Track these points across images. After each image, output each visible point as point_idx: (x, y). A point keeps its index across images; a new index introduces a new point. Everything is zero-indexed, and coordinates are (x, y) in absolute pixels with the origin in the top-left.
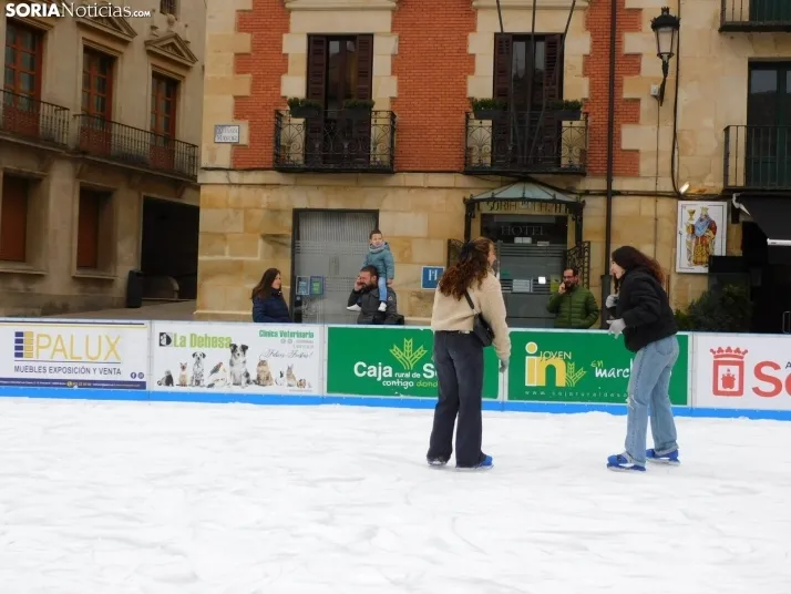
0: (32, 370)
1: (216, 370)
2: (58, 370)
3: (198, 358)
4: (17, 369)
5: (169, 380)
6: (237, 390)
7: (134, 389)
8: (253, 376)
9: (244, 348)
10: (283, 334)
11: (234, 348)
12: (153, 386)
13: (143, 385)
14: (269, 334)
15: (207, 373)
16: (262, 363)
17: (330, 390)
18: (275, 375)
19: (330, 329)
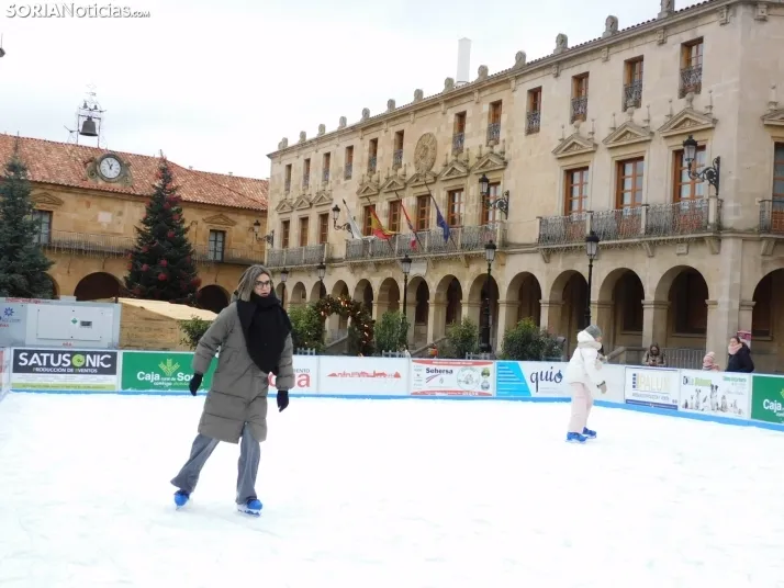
0: (641, 396)
1: (704, 401)
2: (647, 396)
3: (699, 391)
4: (634, 395)
5: (686, 406)
6: (713, 413)
7: (670, 409)
8: (720, 406)
9: (717, 387)
10: (733, 379)
11: (712, 386)
12: (681, 409)
13: (676, 407)
14: (726, 379)
15: (701, 401)
16: (724, 397)
17: (752, 417)
18: (729, 406)
19: (754, 377)
